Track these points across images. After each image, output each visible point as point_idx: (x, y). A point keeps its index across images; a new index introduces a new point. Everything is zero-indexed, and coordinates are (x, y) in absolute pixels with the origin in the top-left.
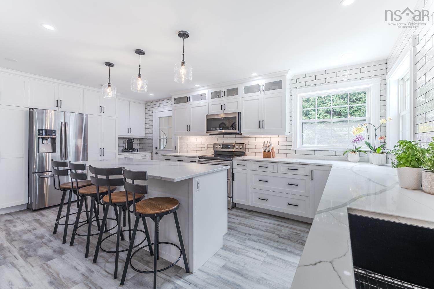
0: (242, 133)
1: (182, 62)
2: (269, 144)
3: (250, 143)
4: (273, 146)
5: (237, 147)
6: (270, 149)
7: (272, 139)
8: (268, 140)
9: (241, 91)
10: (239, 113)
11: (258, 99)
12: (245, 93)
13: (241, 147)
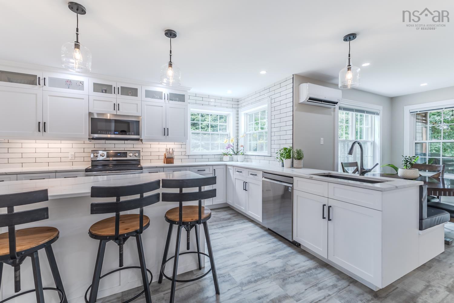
0: (142, 139)
1: (170, 63)
5: (131, 154)
9: (141, 93)
12: (146, 96)
13: (137, 154)
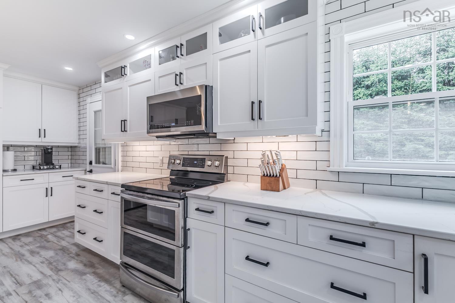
0: (216, 134)
2: (275, 158)
3: (237, 155)
4: (283, 162)
5: (209, 163)
6: (278, 168)
7: (283, 147)
8: (274, 147)
9: (213, 40)
10: (208, 89)
11: (249, 51)
13: (217, 163)
